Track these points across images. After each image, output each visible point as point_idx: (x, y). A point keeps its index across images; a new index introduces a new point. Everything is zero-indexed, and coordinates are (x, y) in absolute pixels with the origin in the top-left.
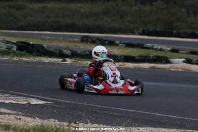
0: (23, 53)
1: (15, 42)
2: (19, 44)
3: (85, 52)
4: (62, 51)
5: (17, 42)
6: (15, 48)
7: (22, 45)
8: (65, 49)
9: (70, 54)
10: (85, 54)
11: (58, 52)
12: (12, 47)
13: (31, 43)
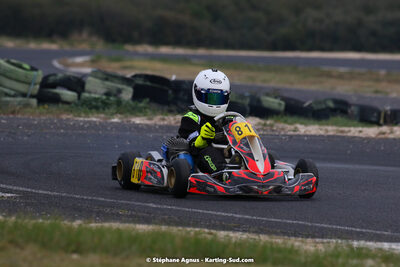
0: (142, 105)
1: (129, 76)
2: (140, 82)
3: (325, 101)
4: (259, 101)
5: (135, 76)
6: (127, 94)
7: (148, 83)
8: (268, 95)
9: (282, 108)
10: (323, 106)
11: (247, 102)
12: (120, 91)
13: (174, 78)
